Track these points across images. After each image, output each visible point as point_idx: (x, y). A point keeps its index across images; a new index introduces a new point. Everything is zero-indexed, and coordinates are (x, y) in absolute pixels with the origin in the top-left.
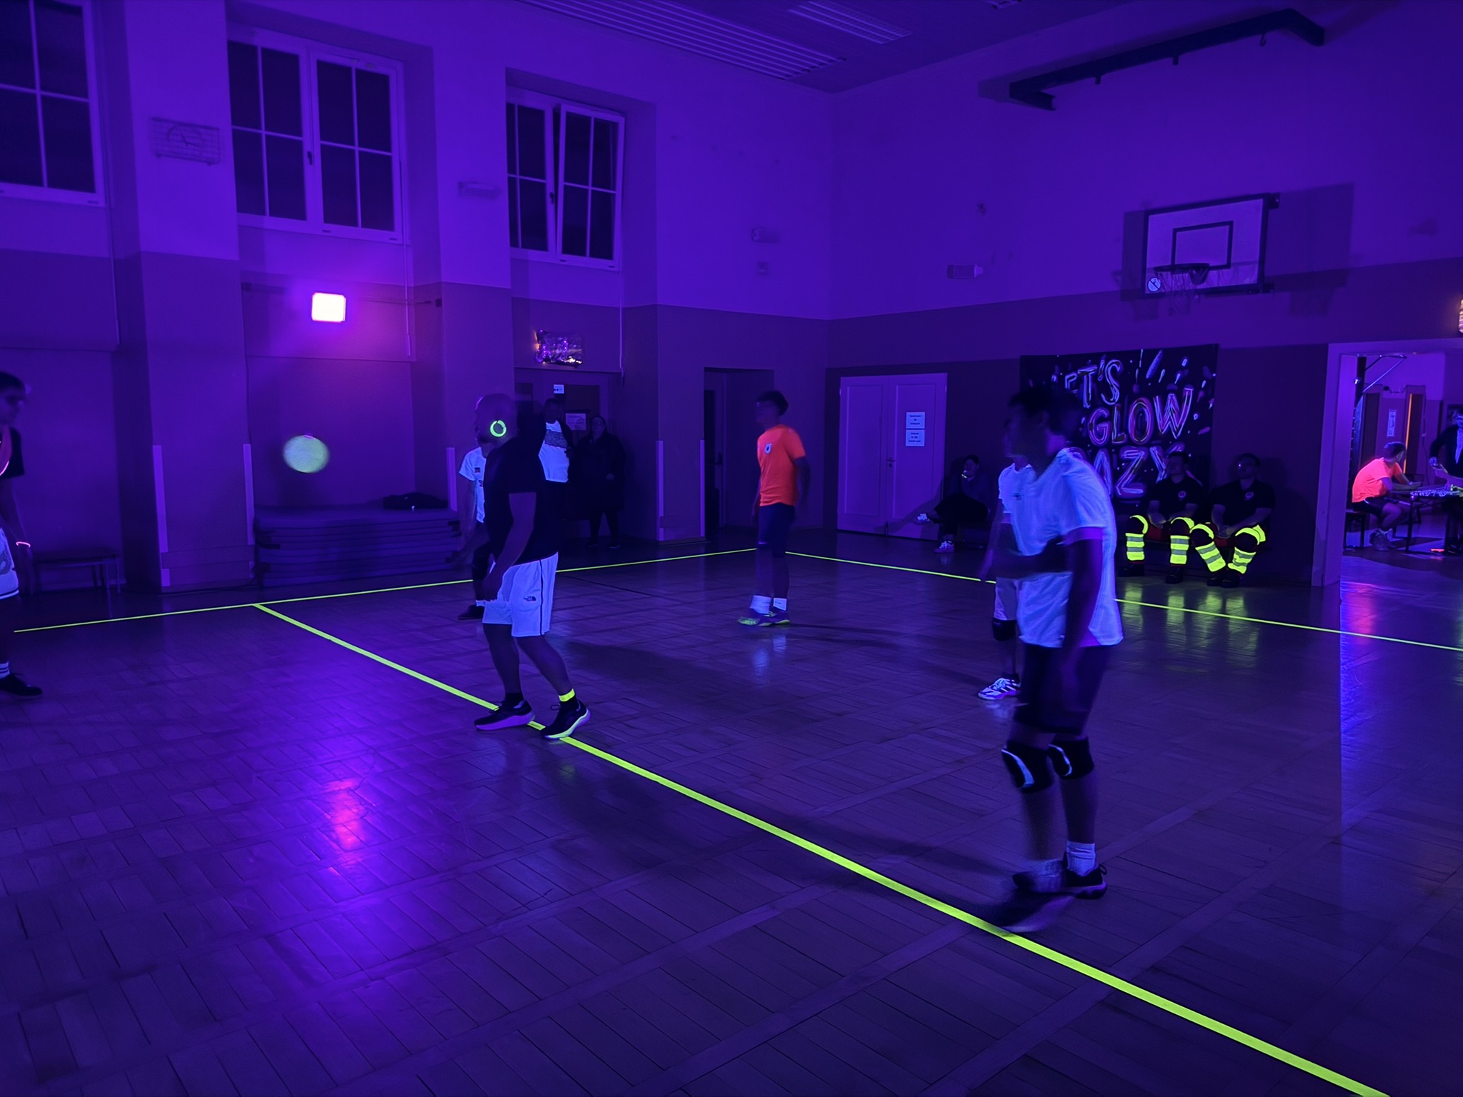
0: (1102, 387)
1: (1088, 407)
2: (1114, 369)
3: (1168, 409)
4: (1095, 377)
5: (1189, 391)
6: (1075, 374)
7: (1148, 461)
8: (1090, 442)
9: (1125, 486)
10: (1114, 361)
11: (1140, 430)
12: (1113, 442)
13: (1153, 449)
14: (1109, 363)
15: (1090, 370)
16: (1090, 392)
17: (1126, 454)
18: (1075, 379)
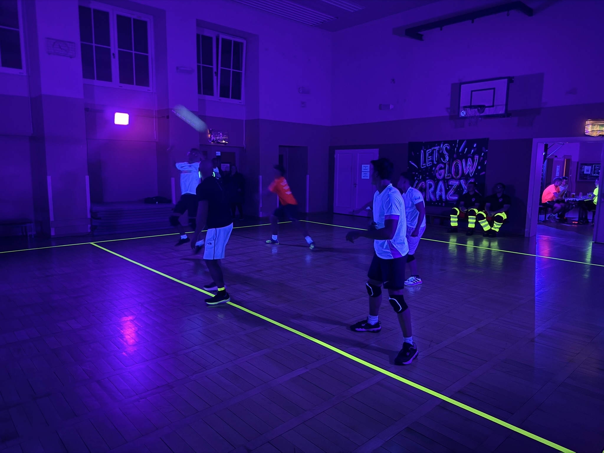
0: (441, 155)
1: (436, 163)
2: (446, 148)
3: (468, 164)
4: (439, 151)
5: (476, 157)
6: (431, 150)
7: (460, 186)
8: (437, 178)
9: (450, 196)
10: (447, 144)
11: (457, 173)
12: (446, 178)
13: (461, 181)
14: (445, 145)
15: (437, 148)
16: (436, 157)
17: (451, 183)
18: (430, 152)
